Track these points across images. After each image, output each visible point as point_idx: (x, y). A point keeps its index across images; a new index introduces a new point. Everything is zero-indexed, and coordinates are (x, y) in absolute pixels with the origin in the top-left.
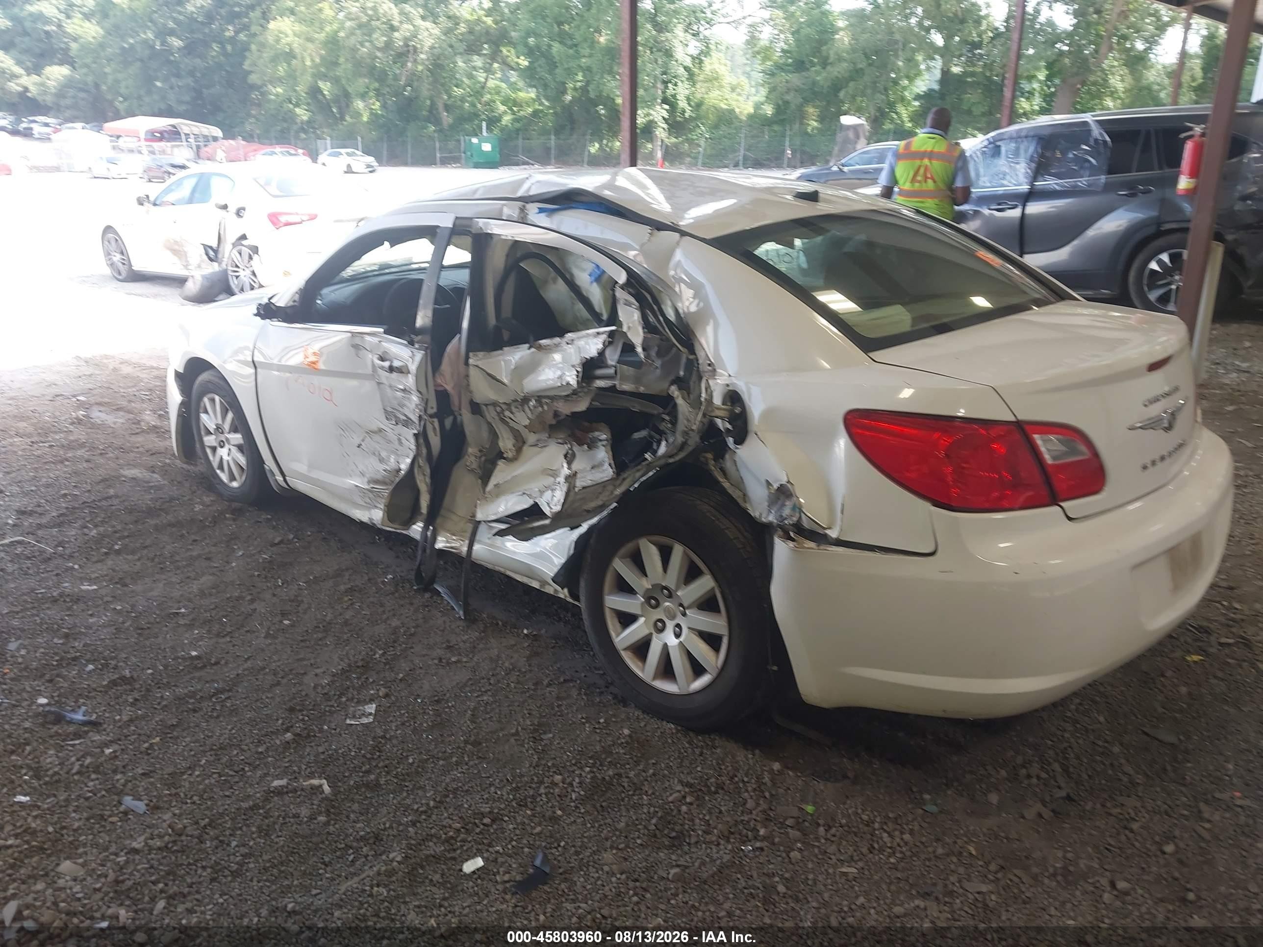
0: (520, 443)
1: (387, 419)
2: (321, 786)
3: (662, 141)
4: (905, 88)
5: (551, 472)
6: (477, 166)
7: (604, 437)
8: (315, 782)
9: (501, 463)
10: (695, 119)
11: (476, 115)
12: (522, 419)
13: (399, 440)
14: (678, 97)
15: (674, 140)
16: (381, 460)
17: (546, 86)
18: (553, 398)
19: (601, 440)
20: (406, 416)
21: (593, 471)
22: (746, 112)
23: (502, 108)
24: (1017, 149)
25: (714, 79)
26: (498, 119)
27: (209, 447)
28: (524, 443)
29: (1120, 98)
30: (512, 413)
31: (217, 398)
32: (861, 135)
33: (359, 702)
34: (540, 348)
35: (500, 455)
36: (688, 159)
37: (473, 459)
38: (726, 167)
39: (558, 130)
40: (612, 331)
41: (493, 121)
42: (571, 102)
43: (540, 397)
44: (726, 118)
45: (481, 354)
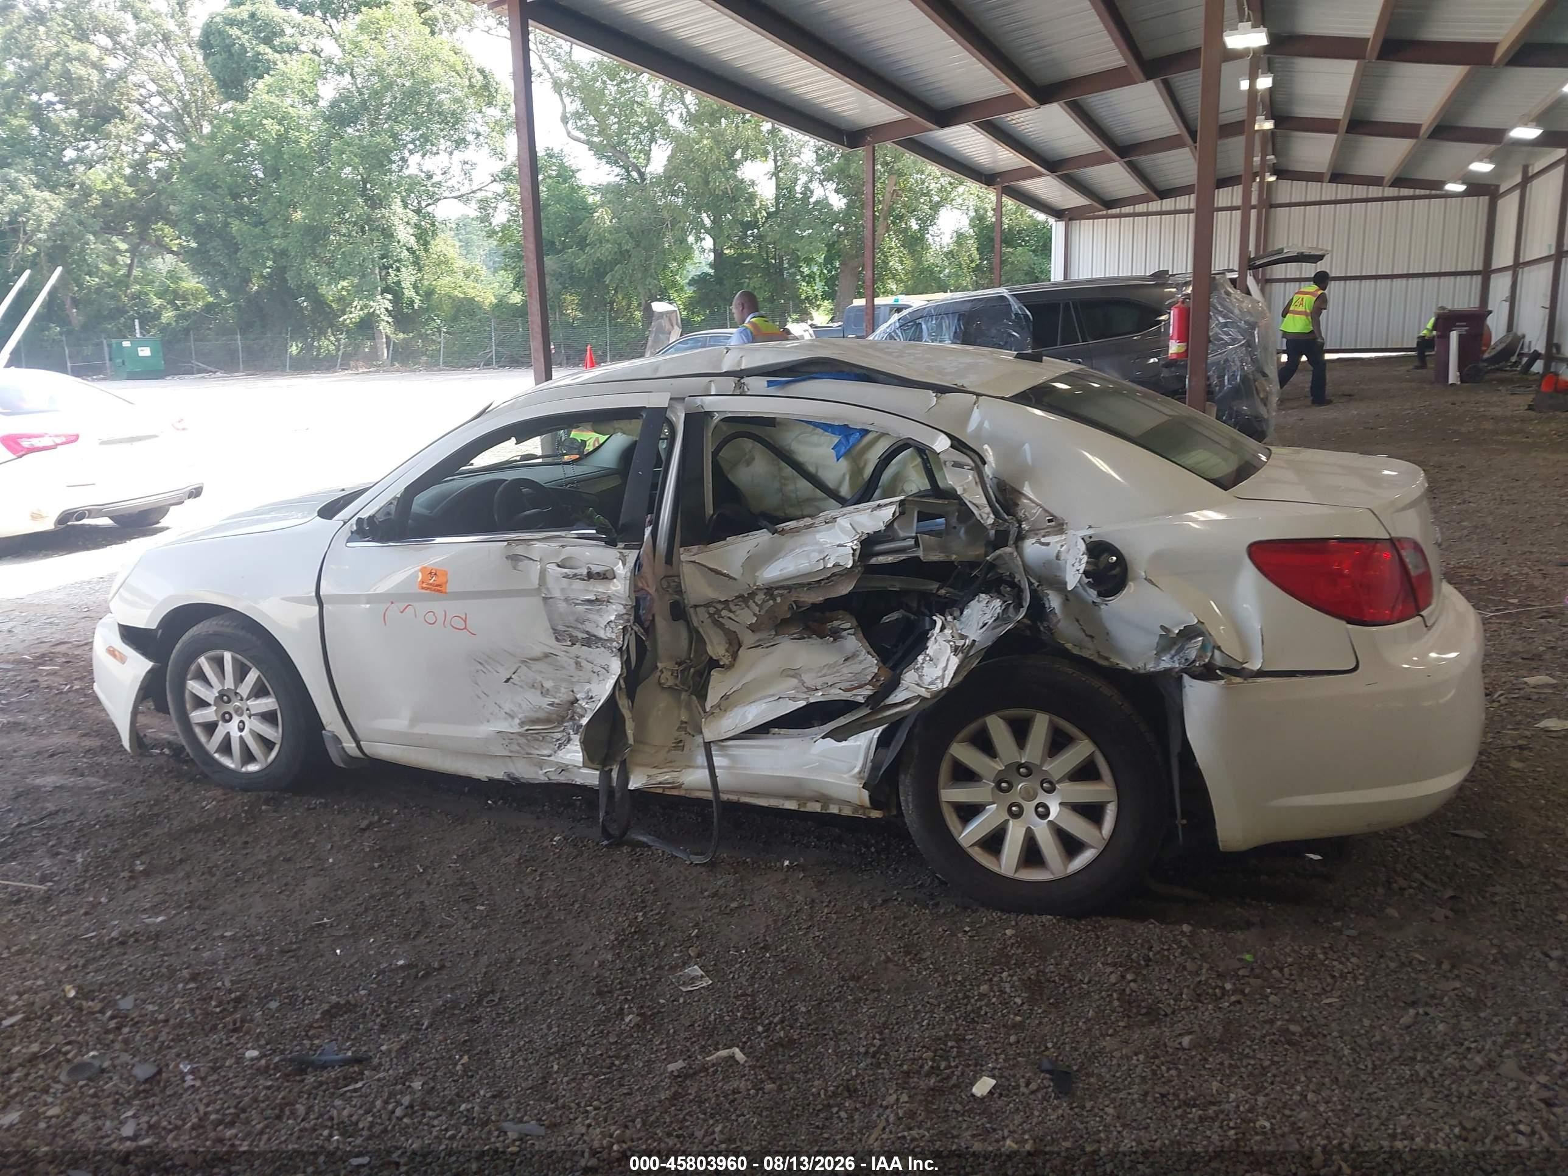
0: (735, 644)
1: (557, 639)
2: (732, 1057)
3: (387, 337)
4: (674, 273)
5: (792, 673)
6: (133, 376)
7: (848, 625)
8: (723, 1053)
9: (715, 674)
10: (427, 309)
11: (121, 311)
12: (747, 616)
13: (577, 663)
14: (403, 285)
15: (401, 336)
16: (545, 692)
17: (225, 274)
18: (790, 588)
19: (845, 630)
20: (587, 633)
21: (847, 664)
22: (487, 302)
23: (158, 302)
24: (940, 326)
25: (443, 262)
26: (157, 315)
27: (199, 724)
28: (740, 646)
29: (902, 281)
30: (731, 611)
31: (228, 656)
32: (674, 323)
33: (673, 968)
34: (782, 532)
35: (714, 664)
36: (424, 358)
37: (667, 674)
38: (475, 366)
39: (245, 328)
40: (901, 501)
41: (149, 319)
42: (257, 292)
43: (770, 590)
44: (466, 308)
45: (695, 548)
